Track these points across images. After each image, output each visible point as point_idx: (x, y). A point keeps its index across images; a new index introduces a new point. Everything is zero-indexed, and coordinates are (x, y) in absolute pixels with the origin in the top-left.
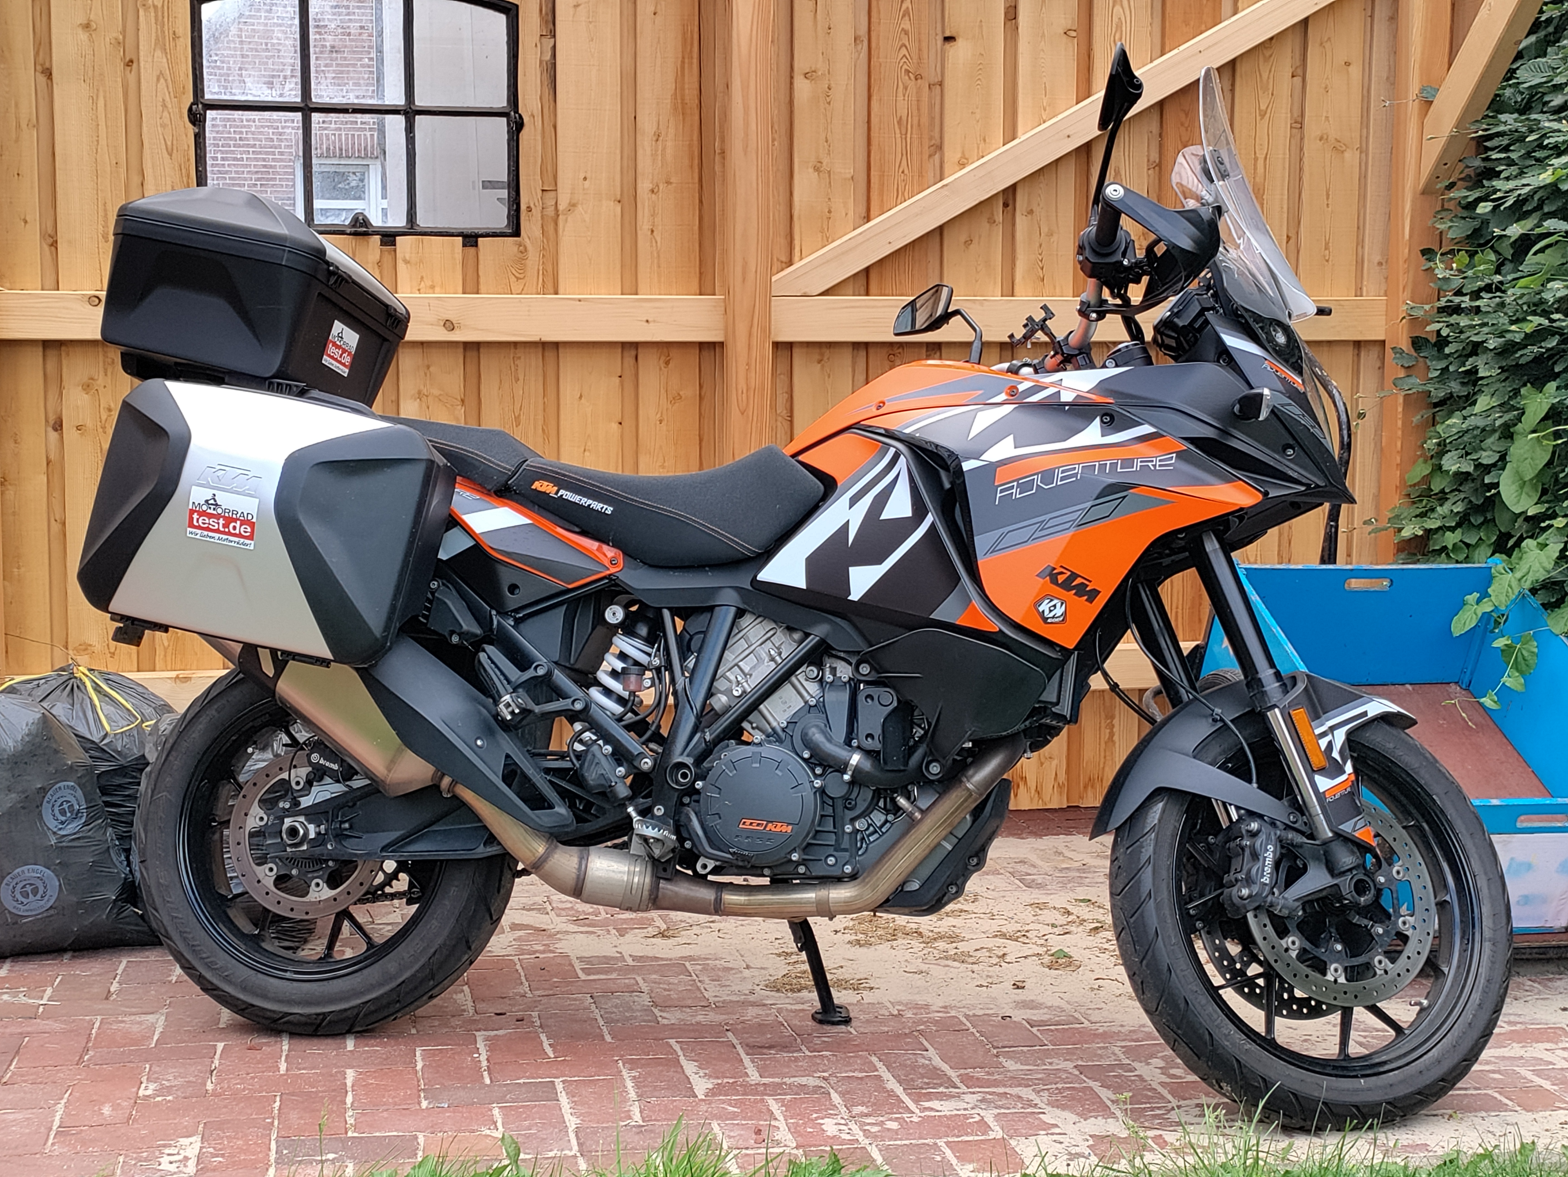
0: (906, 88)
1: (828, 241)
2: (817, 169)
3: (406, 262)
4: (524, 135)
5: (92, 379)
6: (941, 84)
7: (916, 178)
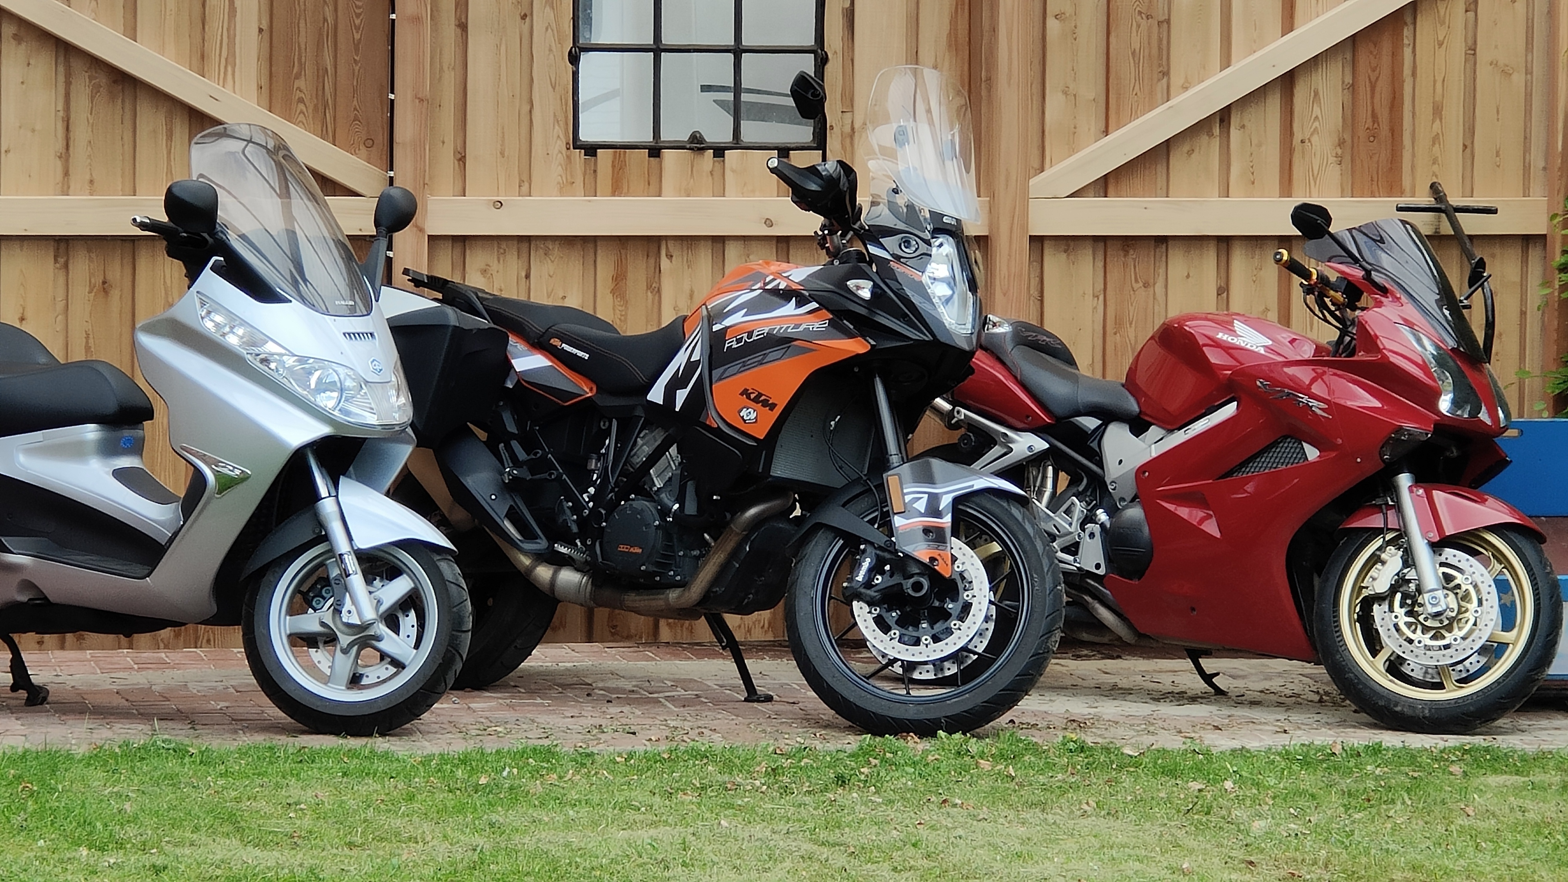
0: (1139, 26)
1: (1073, 151)
2: (1065, 93)
3: (733, 171)
4: (828, 68)
5: (487, 265)
6: (1168, 21)
7: (1147, 99)
